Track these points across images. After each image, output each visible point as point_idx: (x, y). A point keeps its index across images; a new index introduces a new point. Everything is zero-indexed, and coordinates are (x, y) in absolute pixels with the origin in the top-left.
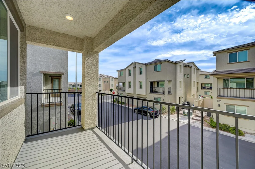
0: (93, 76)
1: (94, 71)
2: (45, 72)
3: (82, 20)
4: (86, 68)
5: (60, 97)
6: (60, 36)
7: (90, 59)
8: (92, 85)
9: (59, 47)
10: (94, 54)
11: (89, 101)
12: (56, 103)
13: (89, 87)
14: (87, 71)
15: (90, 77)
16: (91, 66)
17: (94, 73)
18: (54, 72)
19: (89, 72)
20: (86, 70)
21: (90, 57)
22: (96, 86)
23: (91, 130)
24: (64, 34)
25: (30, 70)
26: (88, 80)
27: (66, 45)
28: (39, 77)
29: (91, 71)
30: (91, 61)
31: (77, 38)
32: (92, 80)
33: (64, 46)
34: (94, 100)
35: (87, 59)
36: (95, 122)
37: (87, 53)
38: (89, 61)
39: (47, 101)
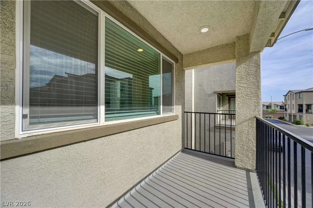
0: (249, 91)
1: (251, 83)
2: (218, 91)
3: (218, 23)
4: (238, 80)
5: (230, 120)
6: (208, 52)
7: (243, 67)
8: (247, 104)
9: (207, 64)
10: (251, 57)
11: (242, 127)
12: (226, 126)
13: (243, 108)
14: (239, 85)
15: (244, 94)
16: (246, 77)
17: (251, 86)
18: (227, 90)
19: (241, 85)
20: (237, 84)
21: (244, 64)
22: (255, 106)
23: (245, 171)
24: (211, 48)
25: (206, 91)
26: (241, 97)
27: (215, 59)
28: (213, 97)
29: (245, 83)
30: (246, 68)
31: (227, 45)
32: (247, 97)
33: (212, 61)
34: (251, 127)
35: (239, 68)
36: (253, 162)
37: (239, 60)
38: (242, 70)
39: (223, 123)
